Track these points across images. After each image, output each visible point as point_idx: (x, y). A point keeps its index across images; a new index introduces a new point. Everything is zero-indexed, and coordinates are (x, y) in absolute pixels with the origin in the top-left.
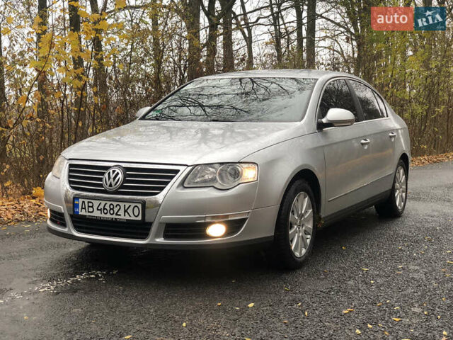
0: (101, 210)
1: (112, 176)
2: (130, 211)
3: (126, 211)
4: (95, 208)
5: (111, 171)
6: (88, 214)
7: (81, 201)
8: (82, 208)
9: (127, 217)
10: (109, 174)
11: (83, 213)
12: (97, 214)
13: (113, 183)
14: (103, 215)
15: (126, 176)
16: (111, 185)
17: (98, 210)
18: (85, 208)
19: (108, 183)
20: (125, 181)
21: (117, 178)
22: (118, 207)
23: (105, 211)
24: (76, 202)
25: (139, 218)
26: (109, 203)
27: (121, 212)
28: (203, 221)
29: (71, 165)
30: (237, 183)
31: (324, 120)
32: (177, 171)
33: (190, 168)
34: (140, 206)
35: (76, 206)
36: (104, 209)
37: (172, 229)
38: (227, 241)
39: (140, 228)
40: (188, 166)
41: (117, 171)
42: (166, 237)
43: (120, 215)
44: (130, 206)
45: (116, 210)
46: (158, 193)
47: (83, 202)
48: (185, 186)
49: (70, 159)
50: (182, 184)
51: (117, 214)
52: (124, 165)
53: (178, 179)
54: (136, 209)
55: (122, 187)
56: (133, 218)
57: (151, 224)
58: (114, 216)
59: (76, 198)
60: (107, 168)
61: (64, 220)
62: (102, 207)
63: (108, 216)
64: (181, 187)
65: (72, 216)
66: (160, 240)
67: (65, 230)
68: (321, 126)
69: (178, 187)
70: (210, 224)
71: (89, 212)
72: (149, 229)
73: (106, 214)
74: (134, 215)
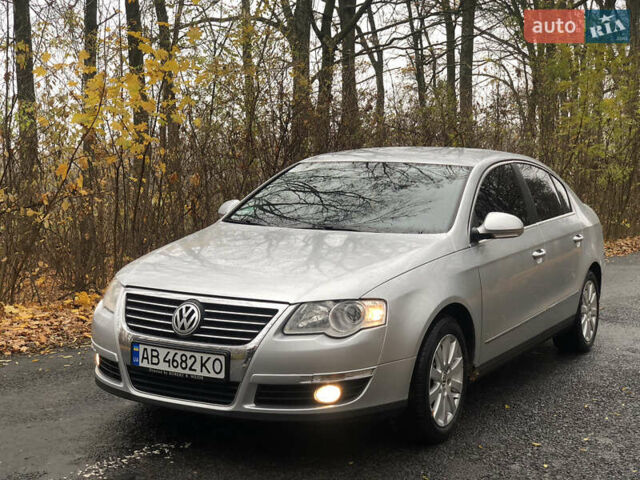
0: (169, 362)
1: (185, 315)
2: (209, 365)
3: (203, 365)
4: (161, 358)
5: (184, 307)
6: (150, 366)
7: (142, 347)
8: (143, 358)
9: (205, 374)
10: (181, 311)
11: (144, 364)
12: (163, 367)
13: (187, 325)
14: (172, 369)
15: (204, 315)
16: (183, 327)
17: (165, 361)
18: (147, 358)
19: (180, 324)
20: (203, 322)
21: (192, 318)
22: (193, 359)
23: (175, 364)
24: (135, 349)
25: (222, 376)
26: (180, 353)
27: (197, 366)
28: (309, 382)
29: (129, 296)
30: (358, 328)
31: (480, 230)
32: (274, 312)
33: (293, 307)
34: (222, 358)
35: (135, 354)
36: (174, 360)
37: (267, 393)
38: (343, 410)
39: (223, 390)
40: (290, 304)
41: (192, 307)
42: (258, 402)
43: (195, 370)
44: (209, 358)
45: (190, 362)
46: (249, 342)
47: (145, 349)
48: (286, 332)
49: (128, 286)
50: (281, 329)
51: (191, 369)
52: (202, 299)
53: (276, 322)
54: (217, 363)
55: (199, 330)
56: (213, 375)
57: (237, 384)
58: (187, 372)
59: (136, 343)
60: (179, 302)
61: (118, 371)
62: (170, 357)
63: (179, 370)
64: (280, 335)
65: (129, 368)
66: (250, 407)
67: (120, 386)
68: (475, 238)
69: (276, 334)
70: (320, 385)
71: (152, 363)
72: (235, 391)
73: (176, 367)
74: (214, 370)
